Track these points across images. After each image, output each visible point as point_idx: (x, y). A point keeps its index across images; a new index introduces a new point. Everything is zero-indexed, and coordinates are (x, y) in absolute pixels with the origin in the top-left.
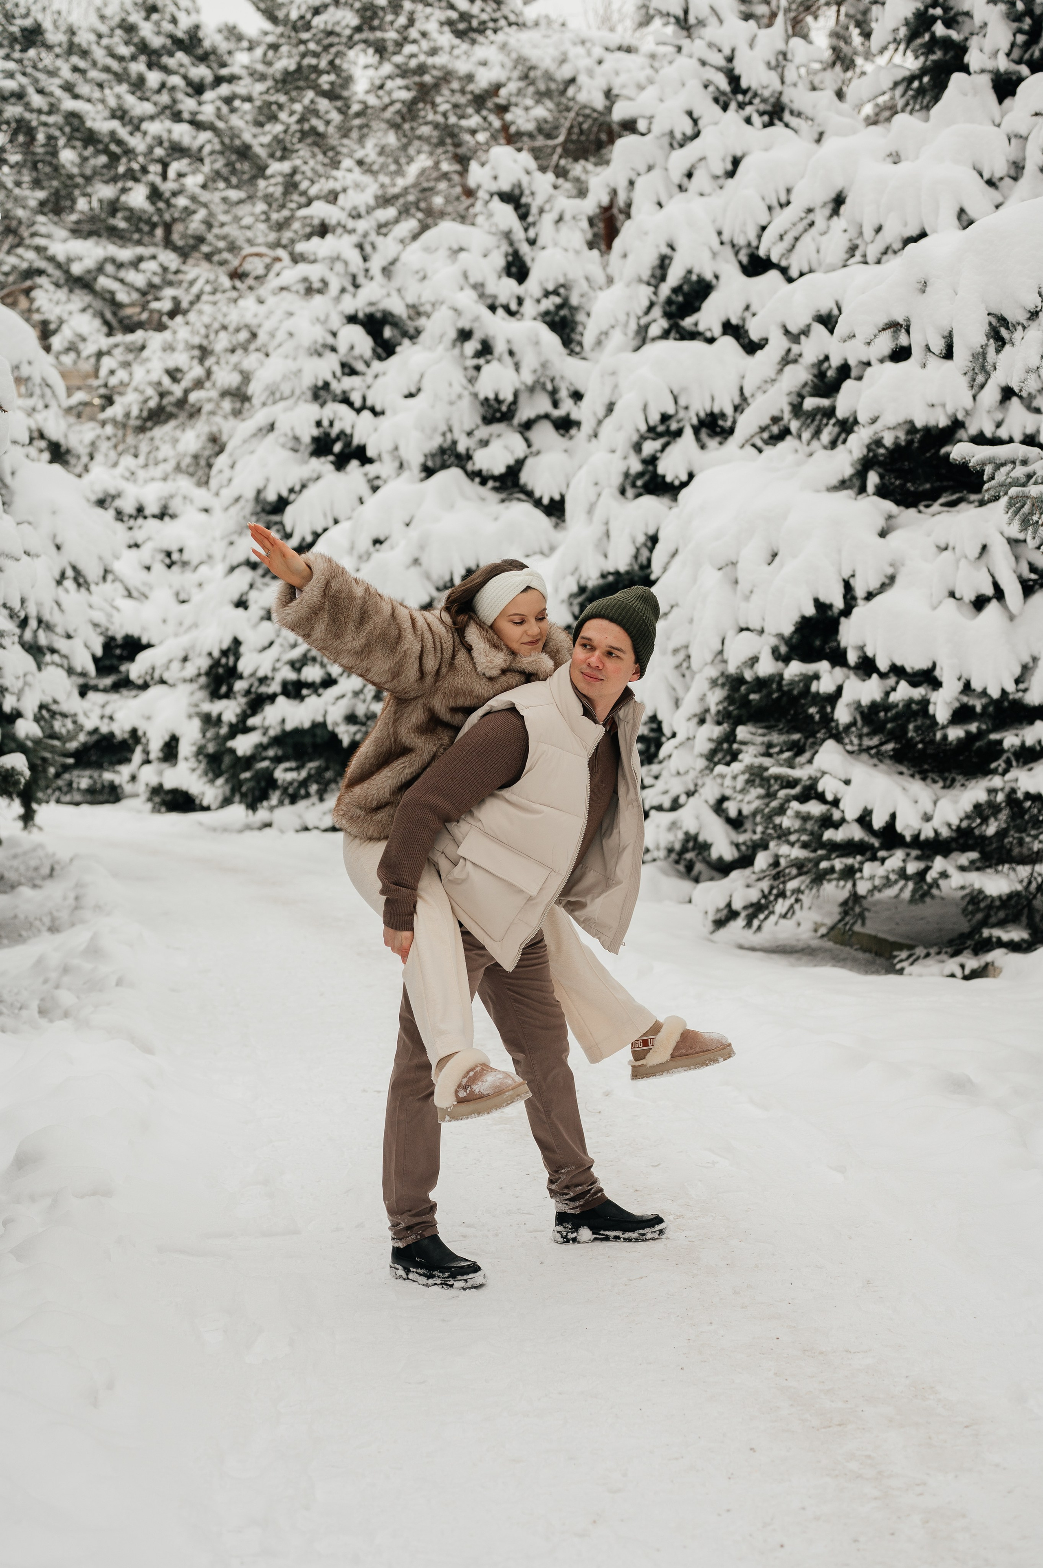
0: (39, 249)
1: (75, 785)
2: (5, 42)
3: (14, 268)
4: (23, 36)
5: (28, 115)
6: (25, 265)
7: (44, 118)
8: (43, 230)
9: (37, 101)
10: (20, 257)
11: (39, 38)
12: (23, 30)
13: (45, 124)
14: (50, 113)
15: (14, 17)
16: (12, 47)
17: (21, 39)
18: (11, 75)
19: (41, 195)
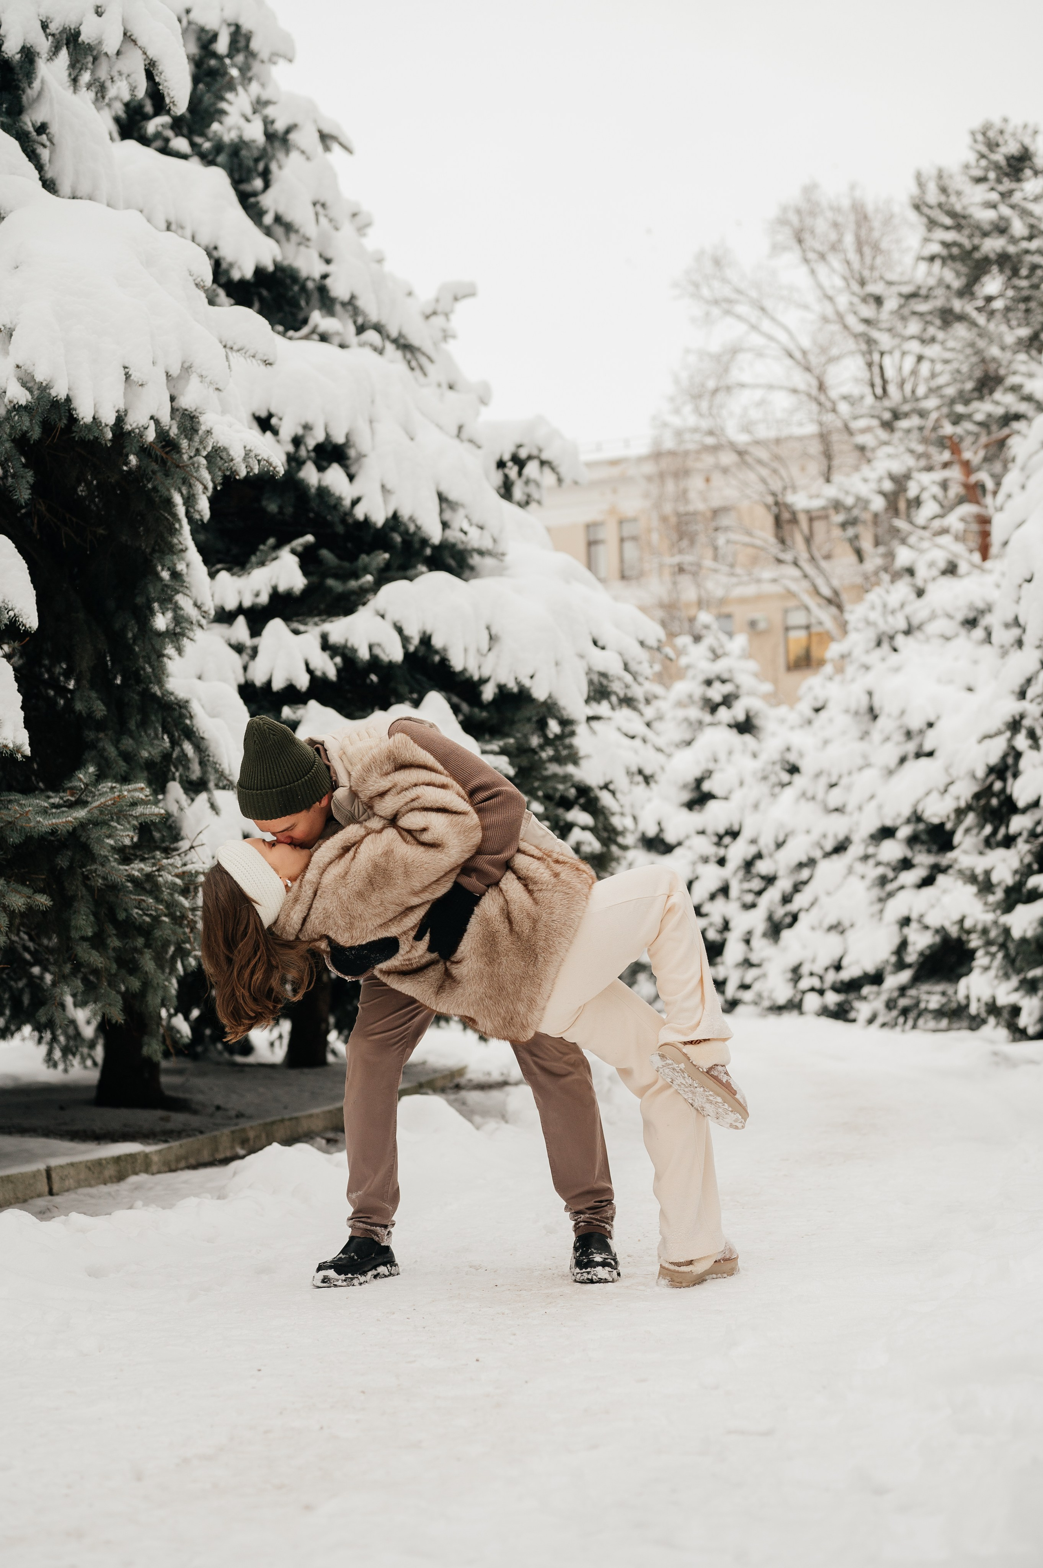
0: (1015, 389)
1: (922, 1005)
2: (992, 175)
3: (989, 415)
4: (1009, 165)
5: (1012, 249)
6: (1000, 411)
7: (1025, 245)
8: (1023, 368)
9: (1018, 228)
10: (997, 403)
11: (1027, 163)
12: (1010, 159)
13: (1027, 252)
14: (1030, 238)
15: (998, 145)
16: (999, 181)
17: (1008, 170)
18: (994, 207)
19: (1024, 332)
